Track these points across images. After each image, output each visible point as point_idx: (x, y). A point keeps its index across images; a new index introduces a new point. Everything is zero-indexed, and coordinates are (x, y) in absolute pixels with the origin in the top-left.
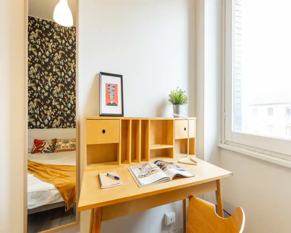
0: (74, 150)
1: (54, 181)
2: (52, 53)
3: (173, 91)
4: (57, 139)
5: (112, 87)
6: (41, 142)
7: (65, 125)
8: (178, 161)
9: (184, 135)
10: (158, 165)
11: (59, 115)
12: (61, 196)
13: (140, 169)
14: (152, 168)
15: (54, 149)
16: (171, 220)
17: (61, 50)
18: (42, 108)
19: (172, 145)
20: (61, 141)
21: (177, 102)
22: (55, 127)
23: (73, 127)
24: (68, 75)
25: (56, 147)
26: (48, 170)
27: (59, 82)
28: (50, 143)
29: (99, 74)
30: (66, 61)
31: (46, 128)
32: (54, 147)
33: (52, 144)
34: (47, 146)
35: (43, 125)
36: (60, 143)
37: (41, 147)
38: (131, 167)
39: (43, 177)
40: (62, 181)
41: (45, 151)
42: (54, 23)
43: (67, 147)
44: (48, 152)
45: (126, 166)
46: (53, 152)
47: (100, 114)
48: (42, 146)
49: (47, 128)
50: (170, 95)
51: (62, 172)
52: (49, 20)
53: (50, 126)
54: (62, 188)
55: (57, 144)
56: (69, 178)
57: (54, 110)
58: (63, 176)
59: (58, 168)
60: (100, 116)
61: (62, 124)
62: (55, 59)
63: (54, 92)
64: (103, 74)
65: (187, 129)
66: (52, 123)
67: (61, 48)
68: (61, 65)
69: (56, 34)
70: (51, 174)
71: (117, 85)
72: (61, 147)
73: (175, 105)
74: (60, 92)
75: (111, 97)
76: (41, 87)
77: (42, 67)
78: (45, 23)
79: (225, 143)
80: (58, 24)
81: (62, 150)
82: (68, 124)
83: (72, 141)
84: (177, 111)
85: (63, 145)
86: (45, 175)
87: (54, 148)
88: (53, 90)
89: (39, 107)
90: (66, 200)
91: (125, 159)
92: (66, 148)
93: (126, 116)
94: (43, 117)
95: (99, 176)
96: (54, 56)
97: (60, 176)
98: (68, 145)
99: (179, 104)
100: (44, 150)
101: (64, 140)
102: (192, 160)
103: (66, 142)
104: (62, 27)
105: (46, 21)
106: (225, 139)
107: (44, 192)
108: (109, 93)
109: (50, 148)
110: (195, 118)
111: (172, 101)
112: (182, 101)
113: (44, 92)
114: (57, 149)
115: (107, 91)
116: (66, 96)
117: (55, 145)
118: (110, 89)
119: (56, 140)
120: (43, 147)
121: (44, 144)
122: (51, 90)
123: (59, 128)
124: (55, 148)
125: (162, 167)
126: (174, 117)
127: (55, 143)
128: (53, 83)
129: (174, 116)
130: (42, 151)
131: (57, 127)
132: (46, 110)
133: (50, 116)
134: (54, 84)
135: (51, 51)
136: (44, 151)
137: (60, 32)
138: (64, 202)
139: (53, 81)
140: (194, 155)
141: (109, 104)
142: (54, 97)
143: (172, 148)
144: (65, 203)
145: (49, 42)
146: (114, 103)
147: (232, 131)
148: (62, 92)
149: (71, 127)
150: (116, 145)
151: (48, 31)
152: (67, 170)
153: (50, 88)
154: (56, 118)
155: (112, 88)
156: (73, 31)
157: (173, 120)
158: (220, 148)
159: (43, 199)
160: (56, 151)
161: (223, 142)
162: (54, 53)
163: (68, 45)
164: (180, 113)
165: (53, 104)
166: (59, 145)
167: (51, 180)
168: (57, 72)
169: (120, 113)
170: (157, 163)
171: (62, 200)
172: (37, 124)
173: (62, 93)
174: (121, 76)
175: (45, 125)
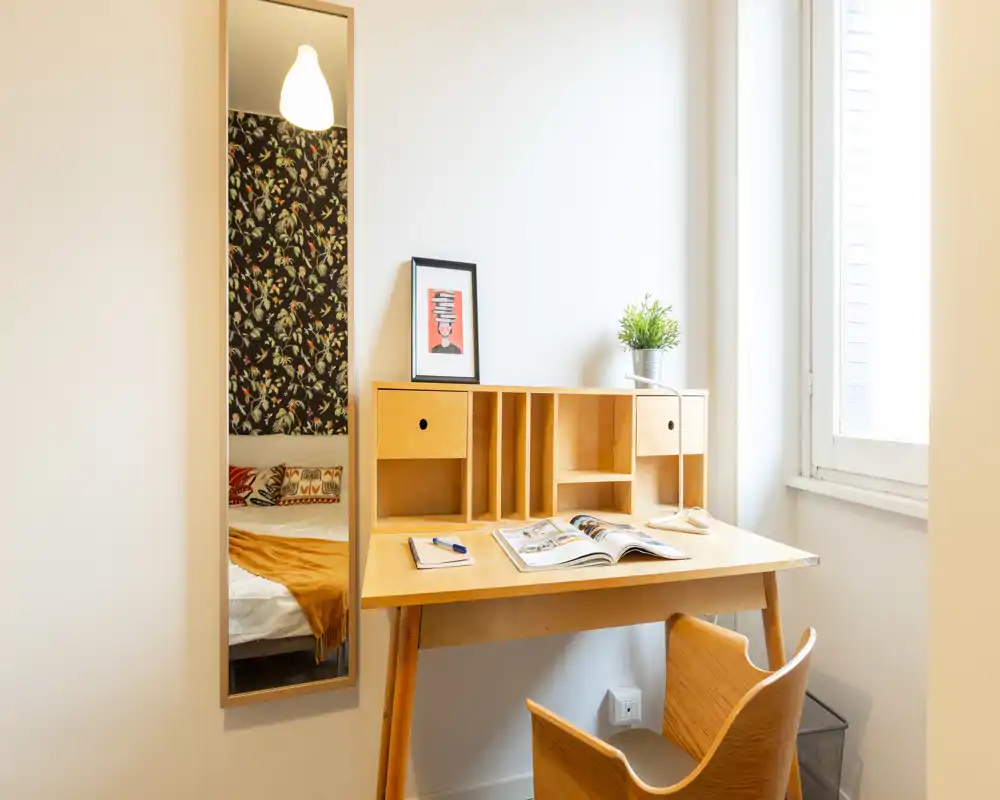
0: (334, 500)
1: (285, 577)
2: (273, 210)
3: (631, 307)
4: (287, 466)
5: (446, 300)
6: (241, 475)
7: (309, 427)
8: (646, 522)
9: (667, 445)
10: (581, 527)
11: (291, 396)
12: (304, 618)
13: (526, 534)
14: (561, 532)
15: (280, 496)
16: (629, 710)
17: (297, 199)
18: (246, 375)
19: (629, 473)
20: (297, 472)
21: (644, 341)
22: (280, 432)
23: (330, 432)
24: (317, 273)
25: (285, 488)
26: (268, 549)
27: (292, 297)
28: (268, 476)
29: (408, 262)
30: (312, 231)
31: (255, 432)
32: (278, 490)
33: (272, 481)
34: (259, 485)
35: (247, 425)
36: (295, 478)
37: (245, 488)
38: (501, 531)
39: (256, 566)
40: (304, 576)
41: (254, 501)
42: (278, 121)
43: (316, 491)
44: (262, 504)
45: (485, 527)
46: (277, 503)
47: (414, 377)
48: (247, 483)
49: (260, 434)
50: (624, 322)
51: (306, 556)
52: (262, 114)
53: (266, 429)
54: (308, 594)
55: (286, 481)
56: (327, 571)
57: (277, 380)
58: (307, 566)
59: (293, 544)
60: (413, 380)
61: (302, 423)
62: (281, 226)
63: (279, 326)
64: (420, 261)
65: (676, 426)
66: (273, 420)
67: (298, 194)
68: (298, 245)
69: (283, 154)
70: (275, 557)
71: (459, 294)
72: (299, 491)
73: (637, 351)
74: (295, 326)
75: (445, 328)
76: (242, 313)
77: (245, 253)
78: (252, 122)
79: (811, 476)
80: (288, 123)
81: (301, 500)
82: (318, 422)
83: (328, 472)
84: (644, 369)
85: (305, 484)
86: (260, 560)
87: (277, 494)
88: (275, 320)
89: (236, 372)
90: (318, 631)
91: (484, 510)
92: (312, 494)
93: (488, 382)
94: (247, 401)
95: (411, 545)
96: (279, 220)
97: (301, 564)
98: (317, 483)
99: (649, 347)
100: (251, 497)
101: (307, 470)
102: (691, 522)
103: (312, 475)
104: (299, 130)
105: (256, 117)
106: (814, 462)
107: (261, 602)
108: (439, 316)
109: (267, 491)
110: (706, 392)
111: (627, 338)
112: (660, 338)
113: (251, 326)
114: (288, 496)
115: (432, 311)
116: (311, 336)
117: (279, 485)
118: (441, 304)
119: (284, 469)
120: (249, 488)
121: (252, 478)
122: (268, 321)
123: (293, 433)
124: (282, 492)
125: (590, 530)
126: (637, 387)
127: (281, 478)
128: (275, 299)
129: (637, 382)
130: (248, 500)
131: (287, 430)
132: (256, 380)
133: (267, 398)
134: (278, 304)
135: (269, 206)
136: (252, 500)
137: (295, 145)
138: (312, 636)
139: (275, 294)
140: (702, 507)
141: (437, 349)
142: (279, 342)
143: (628, 484)
144: (316, 639)
145: (262, 177)
146: (451, 345)
147: (836, 432)
148: (299, 326)
149: (327, 433)
150: (458, 465)
151: (260, 145)
152: (318, 550)
153: (266, 313)
154: (284, 405)
155: (444, 304)
156: (331, 140)
157: (631, 397)
158: (793, 493)
159: (258, 622)
160: (284, 502)
161: (806, 472)
162: (278, 211)
163: (317, 184)
164: (656, 375)
165: (276, 362)
166: (294, 485)
167: (276, 572)
168: (287, 268)
169: (471, 374)
170: (578, 522)
171: (305, 629)
172: (233, 422)
173: (299, 330)
174: (472, 268)
175: (255, 426)
